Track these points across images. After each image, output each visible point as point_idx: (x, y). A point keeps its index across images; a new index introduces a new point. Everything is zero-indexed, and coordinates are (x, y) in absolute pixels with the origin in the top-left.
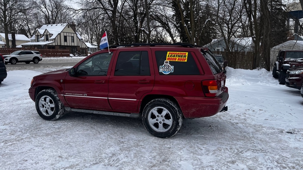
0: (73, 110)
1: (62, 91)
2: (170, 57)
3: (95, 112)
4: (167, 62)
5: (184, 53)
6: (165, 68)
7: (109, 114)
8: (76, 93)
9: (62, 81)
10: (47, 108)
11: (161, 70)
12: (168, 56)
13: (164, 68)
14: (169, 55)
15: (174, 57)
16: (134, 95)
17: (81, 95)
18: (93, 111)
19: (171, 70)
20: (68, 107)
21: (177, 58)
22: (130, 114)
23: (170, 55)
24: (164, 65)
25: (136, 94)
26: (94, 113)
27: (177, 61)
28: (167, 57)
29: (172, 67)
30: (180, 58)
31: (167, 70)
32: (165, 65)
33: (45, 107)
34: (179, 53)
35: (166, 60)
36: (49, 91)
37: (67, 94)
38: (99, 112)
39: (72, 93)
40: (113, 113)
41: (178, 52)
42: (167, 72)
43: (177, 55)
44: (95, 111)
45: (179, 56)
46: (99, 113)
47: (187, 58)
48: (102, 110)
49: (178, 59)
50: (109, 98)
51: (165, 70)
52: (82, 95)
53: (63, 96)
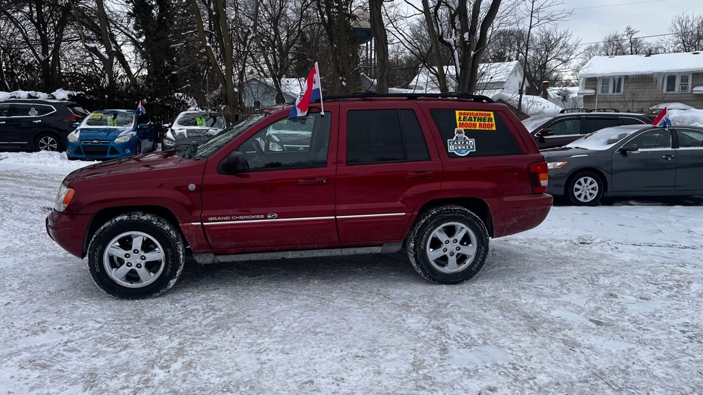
0: (222, 259)
1: (197, 213)
2: (464, 120)
3: (290, 255)
4: (460, 132)
5: (487, 112)
6: (459, 143)
7: (331, 253)
8: (244, 215)
9: (192, 187)
10: (134, 264)
11: (451, 148)
12: (459, 120)
13: (455, 143)
14: (460, 117)
15: (471, 120)
16: (398, 204)
17: (258, 217)
18: (283, 253)
19: (471, 147)
20: (205, 255)
21: (478, 123)
22: (381, 245)
23: (462, 117)
24: (455, 138)
25: (403, 202)
26: (290, 257)
27: (478, 128)
28: (458, 122)
29: (472, 141)
30: (483, 123)
31: (464, 148)
32: (457, 137)
33: (126, 262)
34: (477, 114)
35: (458, 128)
36: (145, 218)
37: (211, 219)
38: (303, 252)
39: (231, 216)
40: (340, 250)
41: (475, 112)
42: (463, 151)
43: (475, 118)
44: (290, 252)
45: (480, 120)
46: (301, 257)
47: (494, 122)
48: (311, 246)
49: (480, 125)
50: (337, 217)
51: (460, 148)
52: (262, 216)
53: (198, 226)
